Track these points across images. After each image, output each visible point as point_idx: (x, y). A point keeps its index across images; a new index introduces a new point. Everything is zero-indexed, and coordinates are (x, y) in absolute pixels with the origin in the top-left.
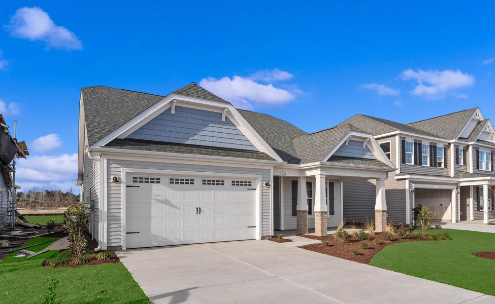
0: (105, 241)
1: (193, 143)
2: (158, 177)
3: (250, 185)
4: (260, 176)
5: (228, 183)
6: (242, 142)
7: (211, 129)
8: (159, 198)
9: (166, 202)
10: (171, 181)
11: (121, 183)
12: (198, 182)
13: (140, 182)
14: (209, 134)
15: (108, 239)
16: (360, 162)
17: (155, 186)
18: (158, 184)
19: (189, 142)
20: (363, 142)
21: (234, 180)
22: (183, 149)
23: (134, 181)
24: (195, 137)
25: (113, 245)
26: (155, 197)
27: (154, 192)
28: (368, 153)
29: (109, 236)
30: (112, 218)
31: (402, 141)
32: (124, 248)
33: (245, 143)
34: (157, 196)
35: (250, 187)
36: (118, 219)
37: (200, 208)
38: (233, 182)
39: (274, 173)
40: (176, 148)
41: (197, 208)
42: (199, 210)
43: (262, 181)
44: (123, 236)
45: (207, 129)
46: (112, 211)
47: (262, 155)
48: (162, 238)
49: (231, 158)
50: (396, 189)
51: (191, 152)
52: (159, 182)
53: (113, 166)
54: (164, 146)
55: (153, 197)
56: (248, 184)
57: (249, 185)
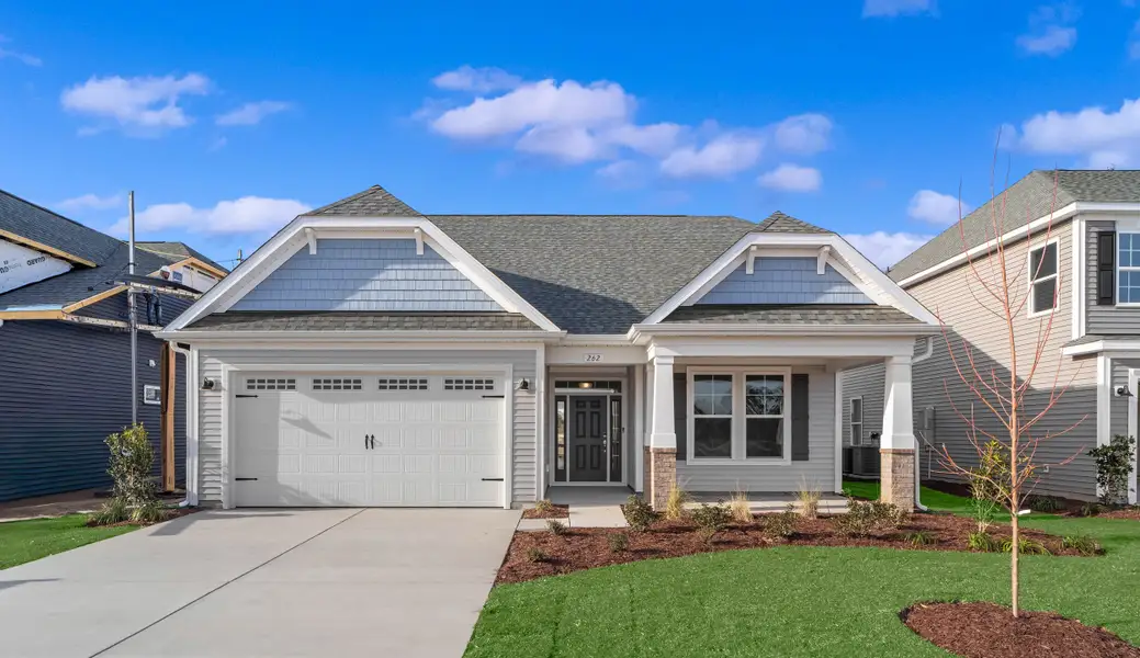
0: (195, 491)
1: (354, 306)
2: (291, 378)
3: (491, 388)
4: (508, 368)
5: (436, 385)
6: (462, 296)
7: (392, 275)
8: (291, 416)
9: (305, 424)
10: (317, 385)
11: (220, 390)
12: (370, 385)
13: (259, 387)
14: (386, 285)
15: (199, 488)
16: (796, 314)
17: (285, 394)
18: (291, 392)
19: (345, 307)
20: (816, 259)
21: (449, 378)
22: (326, 321)
23: (249, 387)
24: (358, 296)
25: (208, 498)
26: (286, 416)
27: (284, 407)
28: (837, 289)
29: (201, 482)
30: (206, 452)
31: (1101, 234)
32: (225, 506)
33: (471, 296)
34: (289, 412)
35: (489, 393)
36: (215, 453)
37: (373, 437)
38: (447, 382)
39: (546, 360)
40: (312, 320)
41: (367, 437)
42: (370, 441)
43: (514, 378)
44: (224, 485)
45: (382, 276)
46: (207, 439)
47: (509, 319)
48: (298, 492)
49: (425, 332)
50: (1072, 387)
51: (342, 326)
52: (293, 387)
53: (209, 361)
54: (292, 319)
55: (282, 415)
56: (484, 386)
57: (487, 388)
